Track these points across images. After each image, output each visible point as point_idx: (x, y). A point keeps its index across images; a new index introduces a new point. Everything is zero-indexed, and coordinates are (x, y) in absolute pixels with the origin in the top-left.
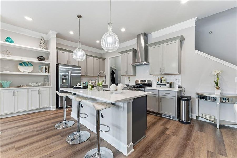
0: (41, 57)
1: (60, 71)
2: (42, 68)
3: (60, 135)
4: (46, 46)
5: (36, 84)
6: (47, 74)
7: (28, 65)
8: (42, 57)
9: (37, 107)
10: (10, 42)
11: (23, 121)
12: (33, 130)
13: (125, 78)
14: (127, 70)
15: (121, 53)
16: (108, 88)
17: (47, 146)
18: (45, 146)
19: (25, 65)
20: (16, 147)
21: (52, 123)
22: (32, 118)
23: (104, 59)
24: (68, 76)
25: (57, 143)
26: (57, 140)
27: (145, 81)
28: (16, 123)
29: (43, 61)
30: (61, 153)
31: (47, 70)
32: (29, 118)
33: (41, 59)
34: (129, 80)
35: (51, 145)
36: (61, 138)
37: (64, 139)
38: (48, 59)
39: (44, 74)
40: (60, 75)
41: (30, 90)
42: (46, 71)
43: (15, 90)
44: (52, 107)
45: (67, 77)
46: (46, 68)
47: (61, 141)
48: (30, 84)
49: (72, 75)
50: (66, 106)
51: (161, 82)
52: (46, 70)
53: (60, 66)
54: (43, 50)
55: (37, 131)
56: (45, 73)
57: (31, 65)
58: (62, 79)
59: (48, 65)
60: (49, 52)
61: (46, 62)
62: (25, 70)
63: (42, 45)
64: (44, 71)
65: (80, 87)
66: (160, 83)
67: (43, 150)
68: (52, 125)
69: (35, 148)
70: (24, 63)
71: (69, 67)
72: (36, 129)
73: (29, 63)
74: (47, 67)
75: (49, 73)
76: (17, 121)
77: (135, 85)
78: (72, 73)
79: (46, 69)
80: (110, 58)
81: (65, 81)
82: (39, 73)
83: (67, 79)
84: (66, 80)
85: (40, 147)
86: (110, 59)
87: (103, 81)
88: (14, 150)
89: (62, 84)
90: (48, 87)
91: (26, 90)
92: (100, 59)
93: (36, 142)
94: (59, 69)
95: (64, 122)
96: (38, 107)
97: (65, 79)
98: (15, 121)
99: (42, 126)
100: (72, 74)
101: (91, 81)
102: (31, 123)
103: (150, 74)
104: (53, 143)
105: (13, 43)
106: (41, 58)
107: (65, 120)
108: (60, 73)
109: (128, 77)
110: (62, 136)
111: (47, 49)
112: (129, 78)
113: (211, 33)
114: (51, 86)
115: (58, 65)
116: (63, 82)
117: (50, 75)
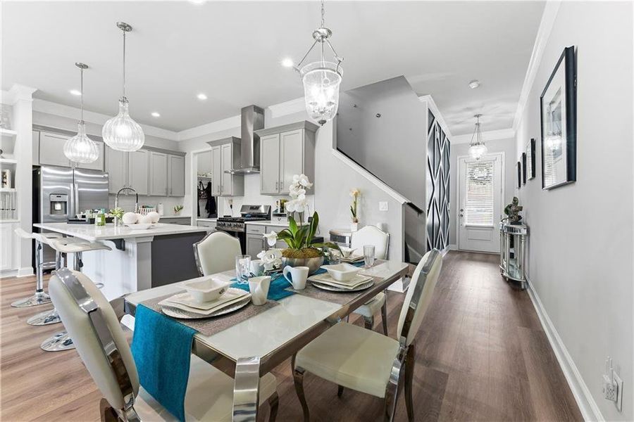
6: (7, 188)
13: (225, 201)
14: (222, 185)
15: (212, 143)
16: (190, 224)
23: (183, 155)
24: (67, 196)
27: (257, 208)
31: (8, 180)
34: (231, 206)
38: (11, 151)
42: (4, 183)
44: (19, 269)
45: (66, 198)
46: (4, 173)
49: (79, 192)
50: (41, 261)
51: (282, 211)
52: (5, 181)
53: (43, 169)
56: (3, 187)
58: (51, 202)
59: (12, 167)
60: (15, 136)
61: (5, 159)
65: (85, 221)
66: (279, 212)
71: (71, 172)
74: (8, 172)
75: (13, 186)
77: (240, 216)
78: (79, 187)
79: (4, 177)
80: (195, 154)
81: (58, 207)
83: (66, 202)
84: (63, 204)
86: (196, 157)
87: (179, 207)
89: (51, 213)
90: (11, 220)
92: (170, 156)
94: (42, 176)
95: (37, 294)
97: (60, 202)
100: (80, 189)
101: (143, 207)
103: (262, 194)
107: (40, 291)
108: (44, 185)
109: (230, 198)
111: (9, 129)
112: (232, 201)
113: (379, 116)
114: (19, 219)
115: (39, 167)
116: (53, 210)
117: (15, 193)
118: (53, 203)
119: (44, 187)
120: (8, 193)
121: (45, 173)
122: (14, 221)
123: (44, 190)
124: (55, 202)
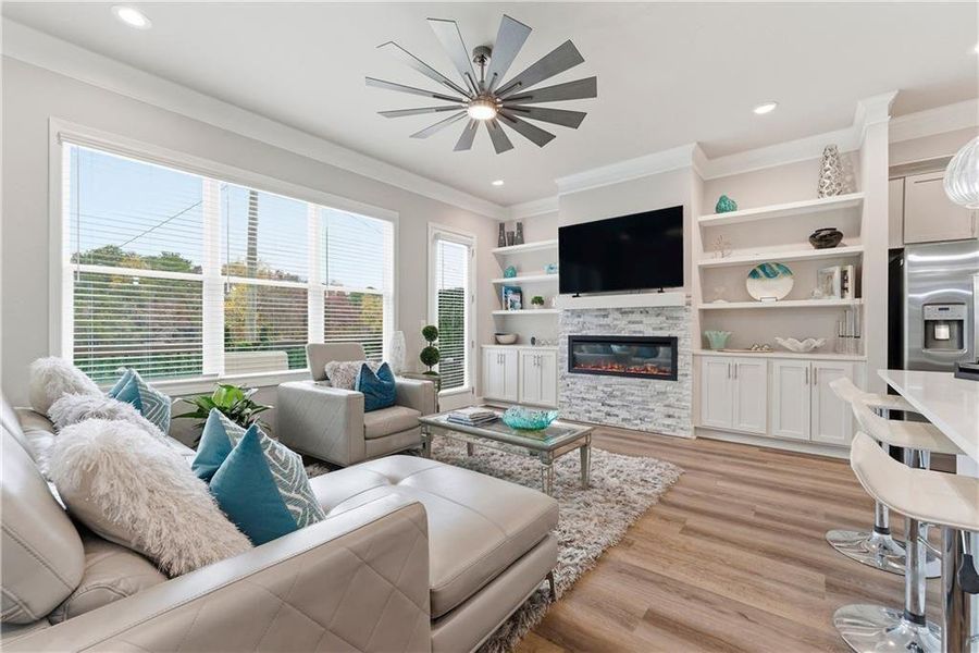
0: (823, 233)
1: (910, 280)
2: (830, 277)
3: (823, 576)
4: (848, 178)
5: (801, 345)
6: (849, 299)
7: (775, 275)
8: (829, 232)
9: (801, 433)
10: (726, 211)
11: (745, 465)
12: (750, 503)
17: (753, 578)
18: (751, 572)
19: (768, 276)
20: (687, 523)
21: (827, 516)
22: (772, 467)
24: (965, 307)
25: (795, 594)
26: (803, 586)
28: (725, 462)
29: (834, 246)
30: (782, 635)
31: (850, 285)
32: (765, 462)
33: (827, 238)
35: (767, 583)
36: (823, 590)
37: (829, 600)
38: (857, 232)
39: (835, 300)
40: (912, 301)
41: (777, 364)
42: (844, 289)
43: (736, 359)
45: (959, 313)
46: (844, 273)
47: (813, 598)
48: (780, 341)
52: (846, 285)
53: (911, 258)
54: (835, 198)
55: (758, 514)
56: (842, 297)
57: (787, 271)
58: (927, 322)
59: (857, 259)
60: (862, 202)
61: (847, 247)
62: (767, 293)
63: (828, 181)
64: (837, 289)
67: (735, 579)
68: (823, 522)
70: (764, 270)
71: (976, 254)
72: (759, 507)
73: (778, 265)
74: (850, 270)
75: (858, 294)
76: (730, 460)
79: (844, 279)
81: (943, 332)
82: (816, 298)
83: (960, 322)
84: (955, 327)
88: (679, 530)
89: (926, 346)
90: (854, 357)
91: (763, 363)
93: (735, 543)
94: (907, 271)
95: (876, 535)
96: (803, 435)
97: (947, 322)
98: (725, 455)
99: (783, 507)
102: (761, 480)
104: (778, 582)
105: (734, 209)
106: (825, 236)
107: (882, 531)
108: (911, 291)
110: (829, 585)
111: (854, 191)
114: (866, 355)
115: (903, 250)
116: (929, 338)
117: (861, 306)
118: (930, 325)
119: (912, 296)
120: (848, 307)
121: (912, 264)
122: (856, 358)
123: (911, 300)
124: (936, 322)
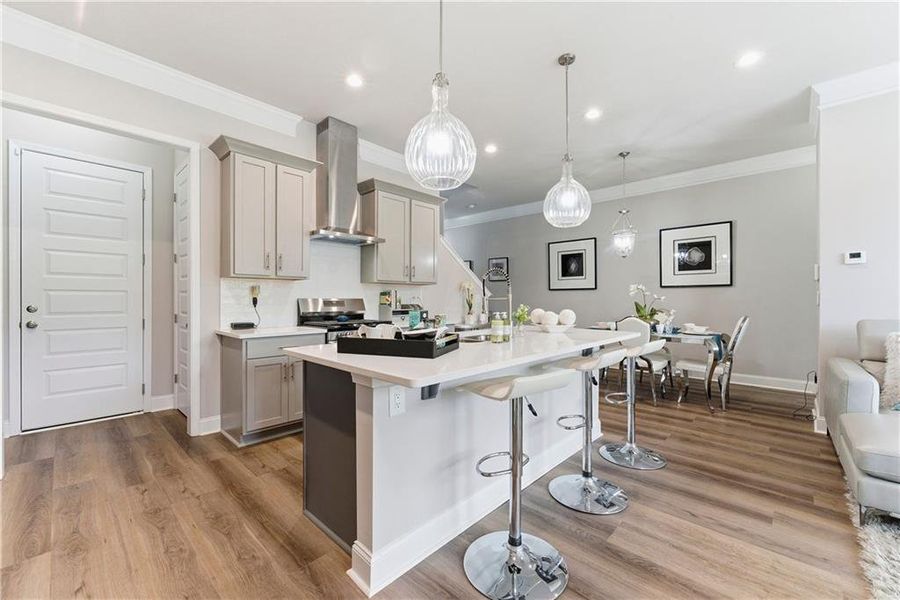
14: (279, 252)
17: (677, 543)
27: (340, 303)
34: (255, 301)
69: (713, 567)
85: (699, 557)
110: (609, 532)
112: (257, 289)
